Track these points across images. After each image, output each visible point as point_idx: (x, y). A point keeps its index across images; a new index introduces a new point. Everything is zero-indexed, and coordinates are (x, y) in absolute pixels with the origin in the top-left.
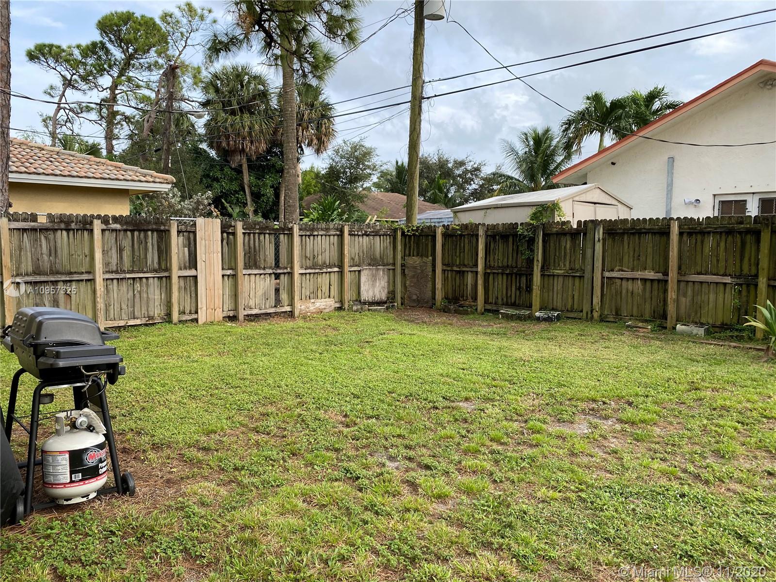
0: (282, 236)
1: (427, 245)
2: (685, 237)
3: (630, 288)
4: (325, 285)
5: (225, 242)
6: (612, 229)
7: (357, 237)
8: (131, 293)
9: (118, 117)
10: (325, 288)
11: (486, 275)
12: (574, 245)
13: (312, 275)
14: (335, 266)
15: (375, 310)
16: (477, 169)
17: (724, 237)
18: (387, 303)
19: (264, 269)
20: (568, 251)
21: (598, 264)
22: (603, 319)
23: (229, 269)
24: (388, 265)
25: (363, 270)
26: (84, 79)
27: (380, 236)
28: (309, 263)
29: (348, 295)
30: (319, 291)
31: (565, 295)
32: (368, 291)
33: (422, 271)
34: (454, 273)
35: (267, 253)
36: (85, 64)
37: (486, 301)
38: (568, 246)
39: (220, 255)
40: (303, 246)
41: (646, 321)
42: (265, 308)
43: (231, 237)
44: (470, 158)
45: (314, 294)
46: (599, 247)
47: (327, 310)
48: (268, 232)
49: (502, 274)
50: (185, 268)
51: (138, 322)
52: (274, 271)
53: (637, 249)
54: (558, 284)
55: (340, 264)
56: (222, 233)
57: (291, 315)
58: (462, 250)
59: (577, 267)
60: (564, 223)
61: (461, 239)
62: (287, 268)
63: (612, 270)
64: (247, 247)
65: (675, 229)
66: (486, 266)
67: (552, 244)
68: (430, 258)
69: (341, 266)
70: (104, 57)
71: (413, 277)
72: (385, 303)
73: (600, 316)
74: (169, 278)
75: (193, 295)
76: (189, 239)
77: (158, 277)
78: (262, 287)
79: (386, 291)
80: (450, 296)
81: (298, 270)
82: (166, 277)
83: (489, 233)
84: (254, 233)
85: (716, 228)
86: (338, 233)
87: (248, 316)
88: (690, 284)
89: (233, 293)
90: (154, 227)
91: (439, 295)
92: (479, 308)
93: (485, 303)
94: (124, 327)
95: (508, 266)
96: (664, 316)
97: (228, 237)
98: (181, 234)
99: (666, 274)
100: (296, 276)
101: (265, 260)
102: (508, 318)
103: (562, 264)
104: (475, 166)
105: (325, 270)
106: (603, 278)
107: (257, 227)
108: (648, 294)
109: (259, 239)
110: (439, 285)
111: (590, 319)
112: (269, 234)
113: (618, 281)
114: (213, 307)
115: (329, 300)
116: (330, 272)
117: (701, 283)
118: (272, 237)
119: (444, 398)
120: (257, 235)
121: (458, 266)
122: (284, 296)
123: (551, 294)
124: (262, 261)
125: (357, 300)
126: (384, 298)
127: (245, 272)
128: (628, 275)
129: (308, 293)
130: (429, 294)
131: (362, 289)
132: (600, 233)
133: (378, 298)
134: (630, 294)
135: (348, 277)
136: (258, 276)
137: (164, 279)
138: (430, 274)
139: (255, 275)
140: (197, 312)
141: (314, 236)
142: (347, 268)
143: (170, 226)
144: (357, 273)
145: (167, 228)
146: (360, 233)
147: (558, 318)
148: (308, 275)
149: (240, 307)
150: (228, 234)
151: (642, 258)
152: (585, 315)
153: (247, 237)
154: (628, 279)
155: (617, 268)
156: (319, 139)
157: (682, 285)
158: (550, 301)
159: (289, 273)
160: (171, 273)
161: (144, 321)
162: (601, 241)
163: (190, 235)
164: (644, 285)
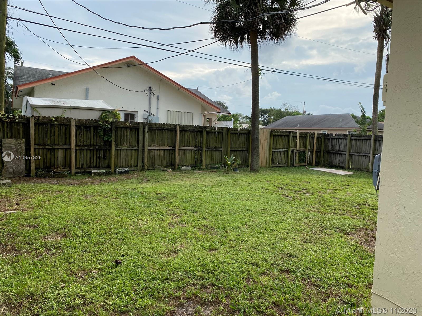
3: (158, 153)
6: (151, 127)
11: (76, 151)
22: (149, 169)
31: (127, 159)
33: (17, 150)
38: (128, 134)
46: (147, 135)
53: (161, 136)
54: (123, 154)
63: (151, 146)
65: (178, 129)
66: (76, 145)
67: (119, 133)
68: (24, 140)
83: (77, 125)
85: (189, 129)
99: (174, 146)
108: (165, 156)
113: (153, 151)
121: (51, 145)
123: (119, 159)
130: (23, 167)
132: (147, 129)
134: (158, 156)
151: (163, 141)
152: (139, 168)
154: (157, 150)
155: (153, 145)
157: (179, 151)
158: (119, 163)
164: (164, 152)
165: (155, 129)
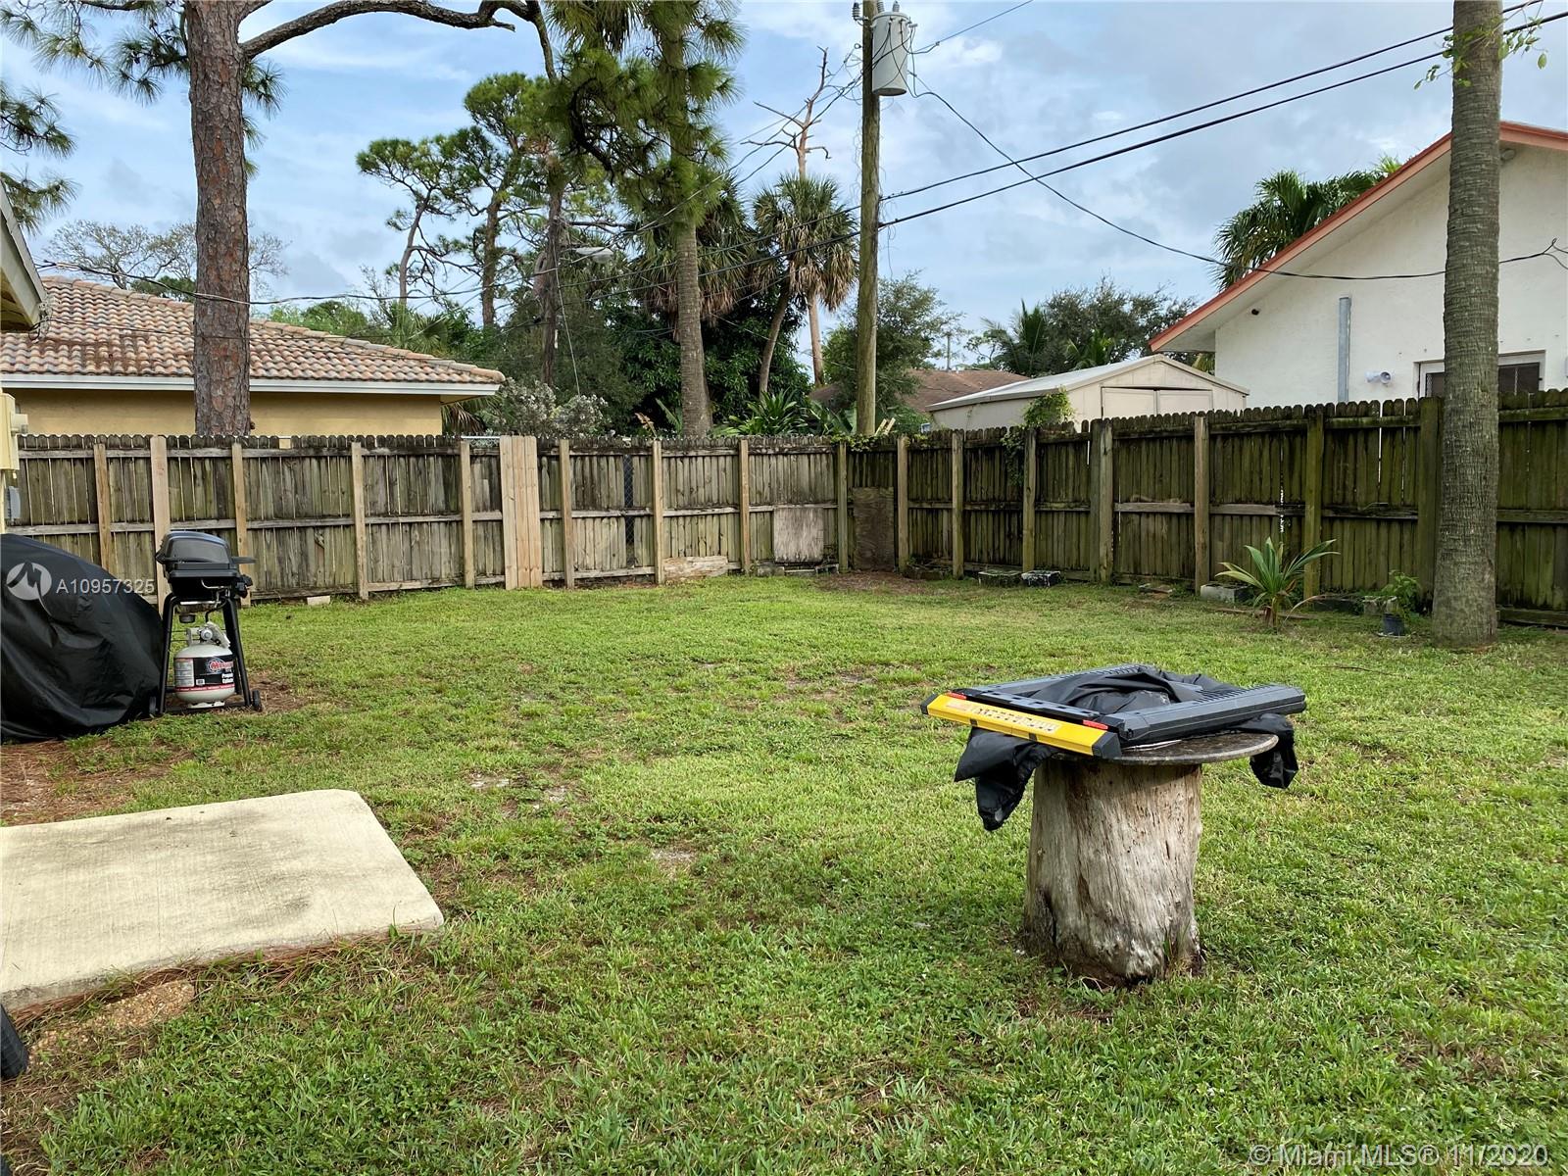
0: (636, 460)
1: (886, 468)
2: (1219, 444)
3: (1152, 529)
4: (712, 533)
5: (544, 470)
6: (1124, 434)
7: (766, 459)
8: (407, 544)
9: (504, 260)
10: (712, 539)
11: (965, 516)
12: (1079, 460)
13: (688, 519)
14: (728, 505)
15: (796, 575)
16: (1179, 315)
17: (1267, 440)
18: (823, 568)
19: (607, 509)
20: (1071, 471)
21: (1106, 491)
22: (1115, 581)
23: (551, 510)
24: (824, 502)
25: (778, 510)
27: (809, 455)
28: (682, 500)
29: (753, 550)
30: (702, 544)
32: (786, 545)
33: (880, 510)
34: (925, 512)
35: (613, 485)
36: (450, 168)
37: (967, 559)
38: (1071, 463)
39: (537, 489)
40: (672, 475)
41: (1171, 582)
42: (611, 569)
43: (554, 462)
44: (1165, 293)
45: (693, 549)
46: (1105, 464)
47: (716, 574)
48: (613, 453)
49: (987, 512)
50: (485, 509)
51: (417, 585)
52: (624, 513)
53: (1158, 464)
54: (1059, 525)
55: (736, 501)
56: (540, 456)
57: (652, 580)
58: (934, 475)
59: (1083, 496)
60: (1066, 425)
61: (932, 455)
62: (644, 509)
63: (1128, 501)
64: (579, 478)
65: (1201, 430)
66: (965, 500)
67: (1050, 461)
68: (891, 489)
69: (737, 505)
70: (480, 155)
71: (866, 520)
72: (819, 563)
73: (1112, 575)
74: (460, 523)
75: (498, 548)
76: (490, 466)
77: (446, 522)
78: (605, 537)
79: (821, 544)
80: (920, 552)
81: (661, 511)
82: (457, 522)
83: (968, 446)
84: (591, 456)
85: (1255, 427)
86: (732, 452)
87: (582, 580)
88: (1228, 518)
89: (559, 546)
90: (438, 450)
91: (904, 552)
92: (955, 569)
93: (965, 560)
94: (398, 592)
95: (994, 498)
96: (1192, 574)
97: (549, 463)
98: (478, 460)
100: (659, 520)
101: (609, 497)
102: (989, 582)
103: (1063, 493)
105: (710, 511)
106: (1115, 514)
107: (596, 446)
108: (1174, 539)
109: (598, 463)
110: (903, 534)
111: (1096, 581)
112: (615, 456)
113: (1135, 518)
114: (526, 565)
115: (719, 557)
116: (719, 515)
117: (1241, 516)
118: (620, 462)
120: (595, 458)
121: (930, 502)
122: (641, 551)
123: (1050, 542)
124: (605, 499)
125: (767, 560)
126: (817, 554)
127: (575, 514)
128: (1147, 507)
129: (682, 548)
130: (890, 549)
131: (776, 541)
132: (1107, 441)
133: (805, 555)
134: (1151, 539)
135: (750, 525)
136: (598, 521)
137: (454, 525)
138: (892, 515)
139: (594, 518)
140: (503, 573)
141: (691, 457)
142: (747, 508)
143: (460, 449)
144: (767, 515)
145: (456, 451)
146: (771, 452)
147: (1054, 581)
148: (681, 520)
149: (568, 567)
150: (550, 458)
151: (1166, 480)
152: (1093, 575)
153: (579, 462)
154: (1148, 514)
155: (1135, 496)
156: (829, 281)
157: (1218, 519)
158: (1050, 554)
159: (648, 516)
160: (462, 516)
161: (425, 584)
162: (1110, 454)
163: (490, 460)
164: (1169, 522)
165: (1139, 440)
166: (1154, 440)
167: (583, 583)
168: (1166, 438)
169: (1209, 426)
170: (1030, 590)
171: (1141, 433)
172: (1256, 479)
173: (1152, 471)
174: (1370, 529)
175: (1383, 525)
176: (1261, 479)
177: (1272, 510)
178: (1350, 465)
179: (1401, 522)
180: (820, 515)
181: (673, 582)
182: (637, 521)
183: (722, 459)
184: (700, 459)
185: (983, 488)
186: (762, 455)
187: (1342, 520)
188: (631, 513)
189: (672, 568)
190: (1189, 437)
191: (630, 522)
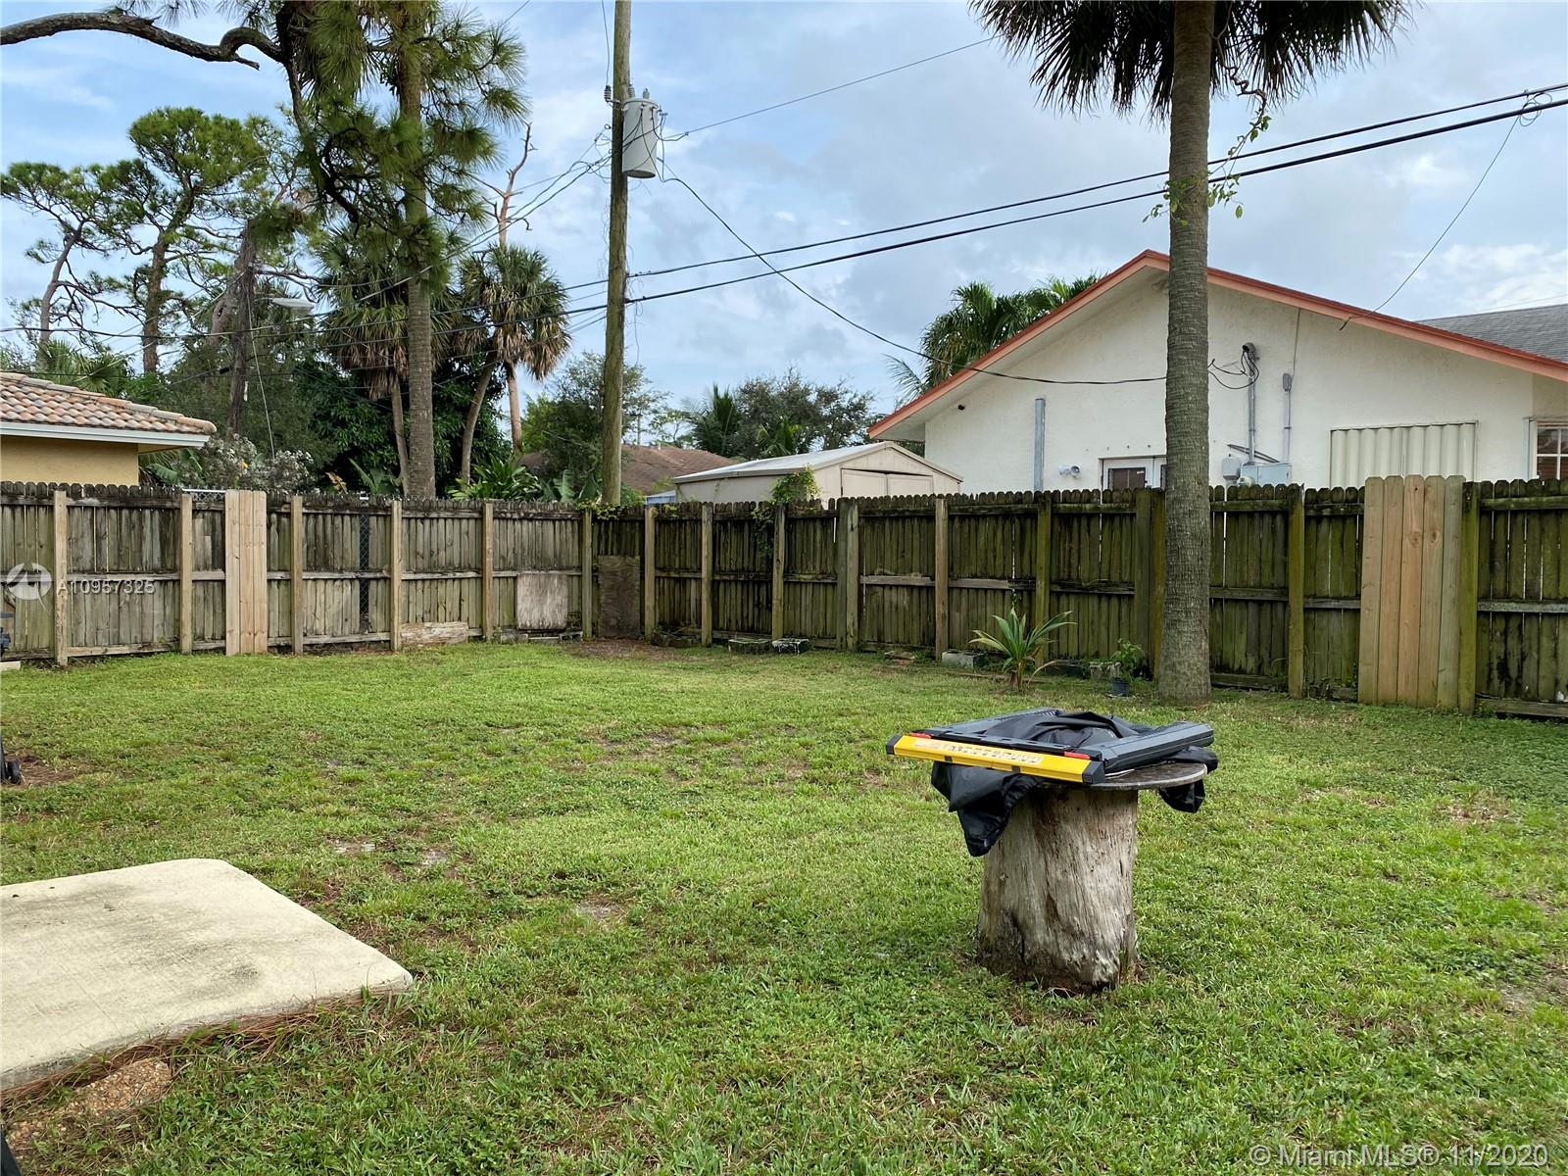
0: (373, 520)
1: (633, 537)
2: (957, 524)
3: (894, 600)
4: (452, 599)
5: (273, 528)
6: (870, 512)
7: (510, 523)
8: (114, 604)
9: (170, 303)
10: (452, 605)
11: (714, 585)
12: (826, 536)
13: (427, 583)
14: (470, 569)
15: (541, 642)
16: (859, 407)
17: (1000, 522)
18: (567, 634)
19: (341, 571)
20: (818, 545)
21: (852, 565)
22: (860, 648)
23: (280, 570)
24: (568, 568)
25: (522, 576)
26: (106, 228)
27: (554, 521)
28: (421, 563)
29: (494, 617)
30: (441, 609)
31: (815, 613)
32: (530, 612)
33: (626, 579)
34: (672, 581)
35: (347, 545)
36: (108, 200)
37: (715, 627)
38: (818, 538)
39: (264, 547)
40: (411, 536)
41: (913, 649)
42: (343, 635)
43: (284, 520)
44: (846, 386)
45: (432, 614)
46: (853, 538)
47: (456, 641)
48: (348, 512)
49: (736, 582)
50: (206, 568)
51: (125, 650)
52: (359, 575)
53: (900, 541)
54: (806, 596)
55: (479, 566)
56: (269, 513)
57: (387, 646)
58: (683, 546)
59: (830, 569)
60: (813, 502)
61: (681, 525)
62: (381, 571)
63: (872, 574)
64: (311, 536)
65: (941, 512)
66: (714, 570)
67: (798, 539)
68: (638, 558)
69: (480, 570)
70: (144, 190)
71: (611, 588)
72: (562, 631)
73: (858, 643)
74: (178, 582)
75: (219, 611)
76: (213, 522)
77: (161, 581)
78: (336, 601)
79: (565, 611)
80: (667, 620)
81: (399, 574)
82: (174, 581)
83: (718, 518)
84: (324, 515)
85: (990, 510)
86: (476, 515)
87: (311, 645)
88: (965, 592)
89: (287, 609)
90: (155, 503)
91: (650, 619)
92: (704, 638)
93: (714, 628)
94: (102, 658)
95: (743, 568)
96: (932, 642)
97: (279, 521)
98: (200, 515)
99: (933, 579)
100: (397, 583)
101: (342, 558)
102: (739, 649)
103: (811, 566)
104: (855, 401)
105: (451, 575)
106: (860, 586)
107: (330, 504)
108: (915, 609)
109: (333, 523)
110: (649, 601)
111: (843, 648)
112: (351, 515)
113: (880, 590)
114: (250, 629)
115: (459, 624)
116: (460, 579)
117: (977, 590)
118: (357, 522)
119: (487, 724)
120: (329, 517)
121: (677, 571)
122: (375, 615)
123: (798, 613)
124: (338, 559)
125: (510, 626)
126: (561, 621)
127: (305, 575)
128: (890, 580)
129: (420, 613)
130: (636, 617)
131: (519, 608)
132: (853, 518)
133: (549, 622)
134: (894, 609)
135: (493, 589)
136: (330, 582)
137: (170, 584)
138: (638, 583)
139: (326, 580)
140: (224, 638)
141: (432, 519)
142: (490, 573)
143: (180, 502)
144: (511, 581)
145: (176, 505)
146: (516, 516)
147: (803, 648)
148: (420, 584)
149: (296, 632)
150: (280, 514)
151: (908, 556)
152: (839, 644)
153: (311, 520)
154: (891, 587)
155: (878, 570)
156: (537, 350)
157: (955, 593)
158: (798, 623)
159: (385, 579)
160: (180, 575)
161: (134, 650)
162: (856, 530)
163: (214, 516)
164: (911, 595)
165: (883, 518)
166: (897, 519)
167: (313, 649)
168: (908, 517)
169: (949, 508)
170: (782, 657)
171: (884, 512)
172: (990, 555)
173: (895, 548)
174: (1093, 602)
175: (1104, 599)
176: (995, 557)
177: (1005, 585)
178: (1075, 546)
179: (1120, 597)
180: (564, 582)
181: (410, 648)
182: (373, 584)
183: (464, 522)
184: (442, 522)
185: (732, 559)
186: (507, 519)
187: (1068, 594)
188: (367, 575)
189: (409, 635)
190: (930, 517)
191: (365, 585)
